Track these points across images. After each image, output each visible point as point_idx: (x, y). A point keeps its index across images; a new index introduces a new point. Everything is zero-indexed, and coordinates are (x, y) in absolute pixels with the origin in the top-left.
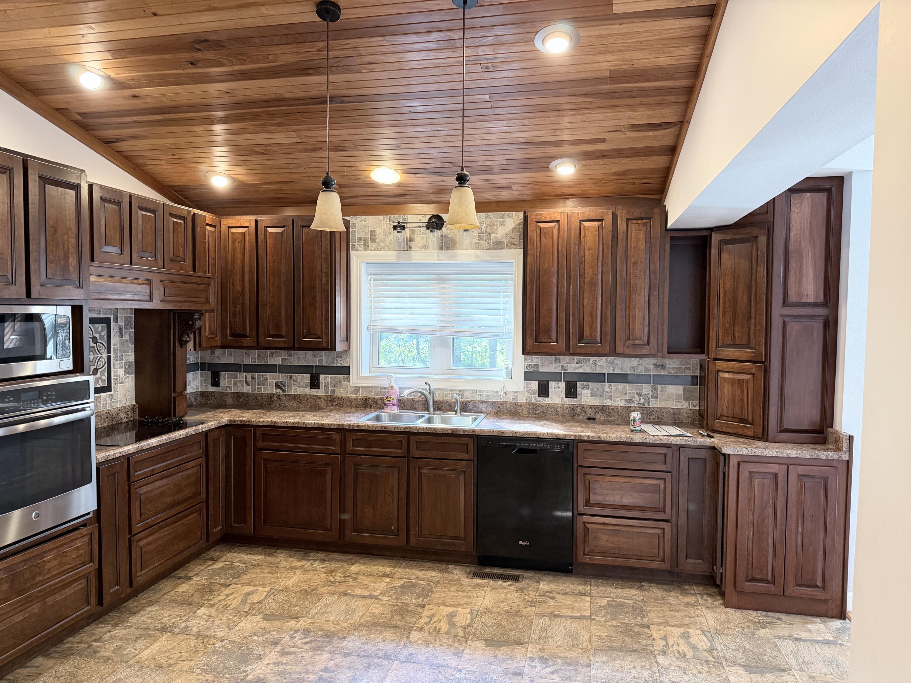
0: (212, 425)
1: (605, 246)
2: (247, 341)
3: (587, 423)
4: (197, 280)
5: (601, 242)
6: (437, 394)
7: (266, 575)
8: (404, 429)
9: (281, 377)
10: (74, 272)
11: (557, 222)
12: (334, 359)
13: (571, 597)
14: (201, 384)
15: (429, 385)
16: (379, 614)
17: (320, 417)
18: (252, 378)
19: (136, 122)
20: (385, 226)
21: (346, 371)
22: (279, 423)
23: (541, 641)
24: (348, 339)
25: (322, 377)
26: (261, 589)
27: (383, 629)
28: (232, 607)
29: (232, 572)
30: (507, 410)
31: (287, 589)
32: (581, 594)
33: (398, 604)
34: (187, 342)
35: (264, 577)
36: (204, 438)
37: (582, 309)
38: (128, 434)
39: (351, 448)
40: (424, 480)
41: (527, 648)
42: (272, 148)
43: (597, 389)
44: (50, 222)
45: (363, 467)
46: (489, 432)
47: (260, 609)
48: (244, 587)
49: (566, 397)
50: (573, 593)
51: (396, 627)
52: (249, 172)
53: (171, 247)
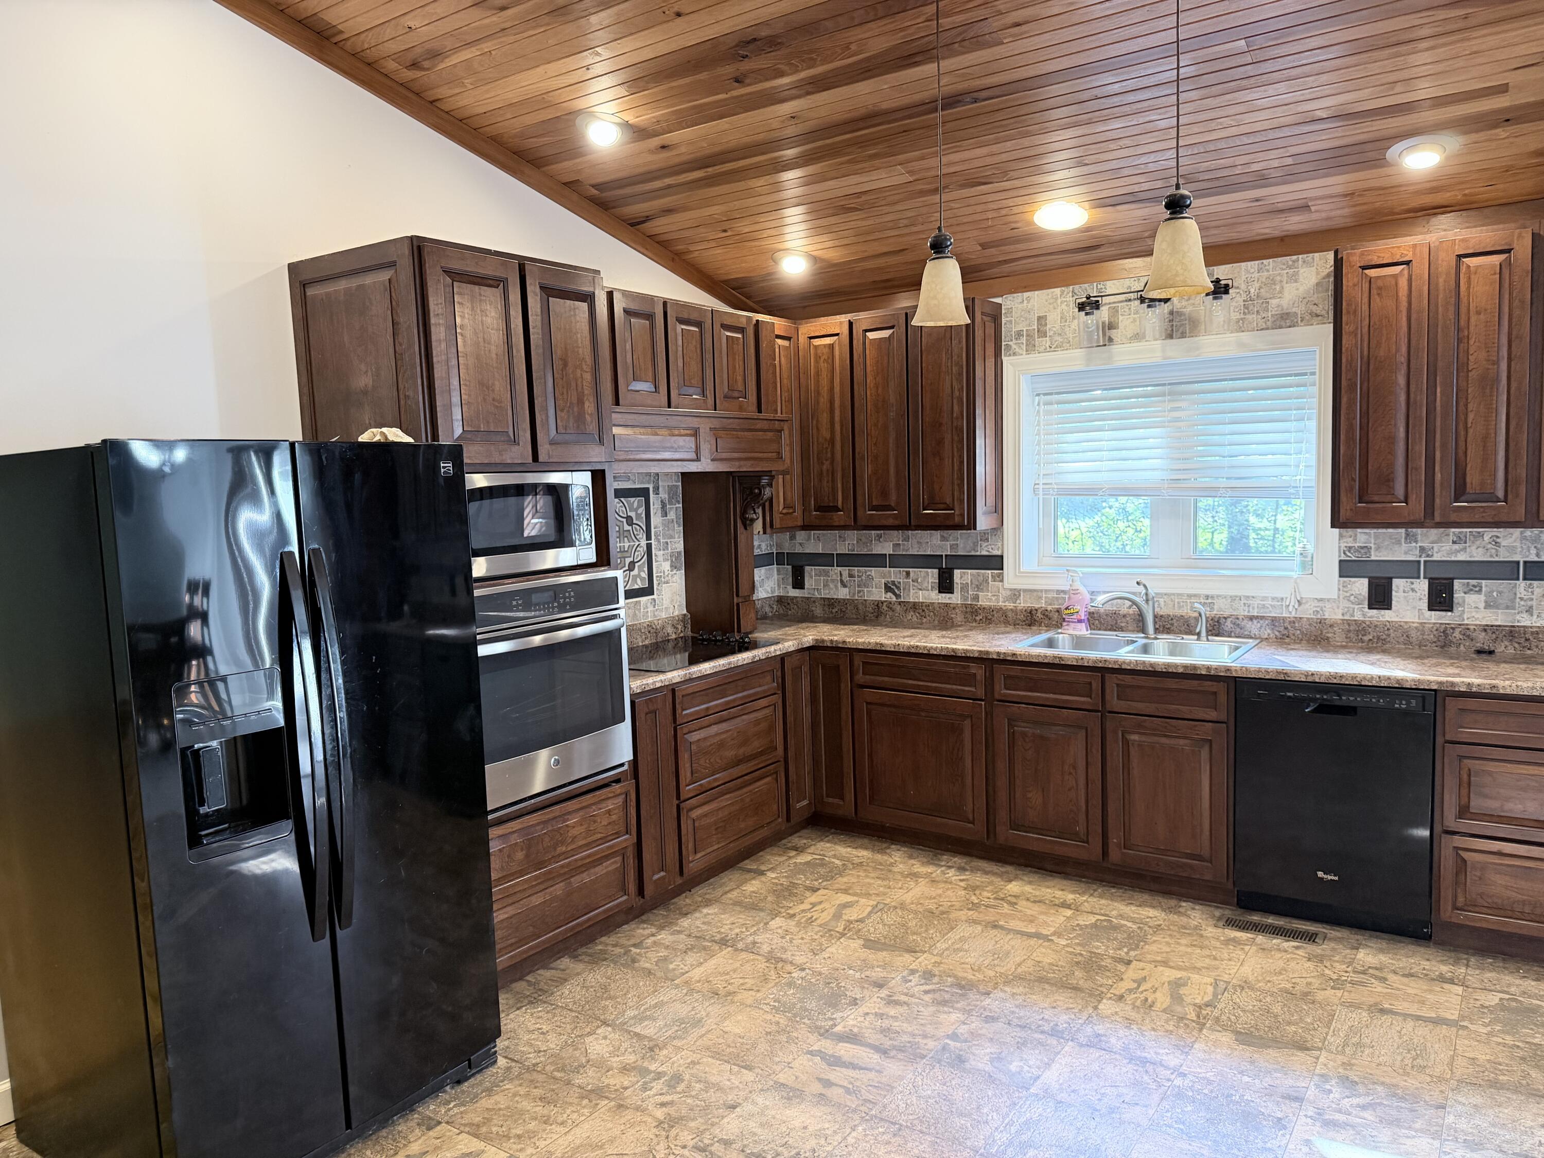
0: (790, 645)
1: (1516, 303)
2: (839, 517)
3: (1472, 660)
4: (765, 425)
5: (1507, 296)
6: (1162, 604)
7: (872, 881)
8: (1095, 662)
9: (894, 574)
10: (592, 422)
11: (1408, 263)
12: (975, 544)
13: (1421, 982)
14: (779, 586)
15: (1145, 586)
16: (1050, 964)
17: (951, 638)
18: (851, 576)
19: (669, 187)
20: (1064, 306)
21: (996, 563)
22: (887, 645)
23: (1347, 1050)
24: (998, 509)
25: (957, 573)
26: (863, 901)
27: (1054, 988)
28: (819, 922)
29: (822, 871)
30: (1302, 633)
31: (902, 906)
32: (1442, 979)
33: (1084, 953)
34: (753, 520)
35: (870, 884)
36: (779, 666)
37: (1462, 433)
38: (678, 656)
39: (1001, 690)
40: (1134, 752)
41: (1318, 1058)
42: (869, 198)
43: (1500, 593)
44: (558, 352)
45: (1022, 724)
46: (1259, 671)
47: (859, 930)
48: (839, 895)
49: (1430, 609)
50: (1426, 975)
51: (1076, 989)
52: (837, 243)
53: (725, 376)
